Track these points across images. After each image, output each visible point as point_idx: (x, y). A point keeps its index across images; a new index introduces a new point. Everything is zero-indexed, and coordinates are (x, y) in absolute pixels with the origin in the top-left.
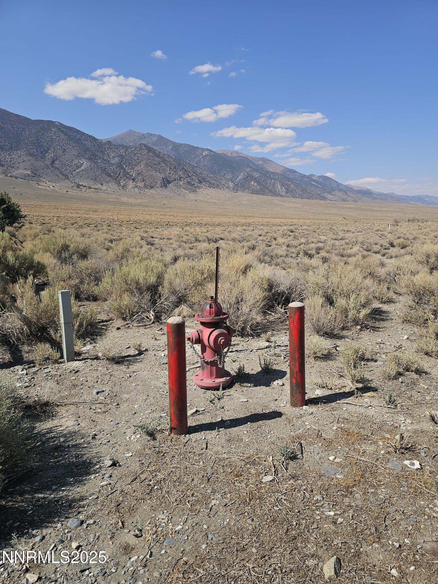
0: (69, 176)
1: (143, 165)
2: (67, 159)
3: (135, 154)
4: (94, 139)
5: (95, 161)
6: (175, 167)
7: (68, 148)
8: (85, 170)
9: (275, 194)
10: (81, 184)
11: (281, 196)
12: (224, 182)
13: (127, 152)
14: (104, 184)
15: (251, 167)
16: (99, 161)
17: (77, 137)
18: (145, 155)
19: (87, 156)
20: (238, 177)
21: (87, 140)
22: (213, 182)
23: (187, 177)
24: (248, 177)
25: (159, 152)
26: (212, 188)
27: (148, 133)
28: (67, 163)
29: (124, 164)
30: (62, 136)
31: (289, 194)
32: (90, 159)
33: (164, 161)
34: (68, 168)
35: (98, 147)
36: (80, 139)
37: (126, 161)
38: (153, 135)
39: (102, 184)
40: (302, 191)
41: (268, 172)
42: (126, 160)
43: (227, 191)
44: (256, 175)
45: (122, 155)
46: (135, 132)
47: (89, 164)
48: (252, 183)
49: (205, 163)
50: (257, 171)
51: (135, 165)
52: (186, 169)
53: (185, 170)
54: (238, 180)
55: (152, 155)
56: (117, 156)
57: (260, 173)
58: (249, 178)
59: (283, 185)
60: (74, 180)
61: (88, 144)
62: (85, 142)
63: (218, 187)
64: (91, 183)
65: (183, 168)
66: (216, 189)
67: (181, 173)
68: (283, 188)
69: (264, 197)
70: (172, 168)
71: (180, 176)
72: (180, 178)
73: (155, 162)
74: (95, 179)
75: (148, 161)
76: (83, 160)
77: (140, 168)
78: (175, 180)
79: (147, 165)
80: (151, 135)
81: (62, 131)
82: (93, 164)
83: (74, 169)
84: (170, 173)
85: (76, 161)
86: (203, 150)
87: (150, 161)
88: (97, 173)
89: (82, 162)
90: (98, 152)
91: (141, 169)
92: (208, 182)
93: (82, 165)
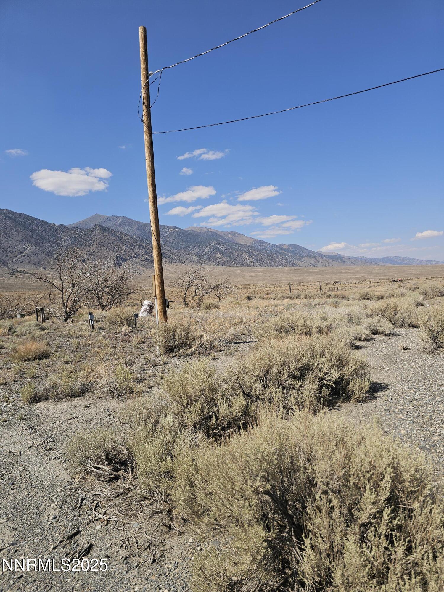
0: (9, 262)
1: (96, 245)
2: (9, 245)
3: (89, 235)
4: (46, 223)
5: (42, 245)
6: (133, 245)
7: (12, 234)
8: (28, 255)
9: (243, 264)
10: (19, 270)
11: (249, 266)
12: (187, 256)
13: (81, 234)
14: (48, 268)
15: (218, 241)
16: (47, 245)
17: (27, 223)
18: (99, 235)
19: (32, 241)
20: (204, 250)
21: (38, 225)
22: (175, 257)
23: (145, 254)
24: (213, 250)
25: (116, 232)
26: (173, 263)
27: (114, 216)
28: (9, 249)
29: (76, 246)
30: (9, 223)
31: (257, 264)
32: (37, 244)
33: (120, 239)
34: (9, 254)
35: (50, 231)
36: (29, 225)
37: (78, 243)
38: (118, 217)
39: (45, 268)
40: (271, 260)
41: (235, 244)
42: (79, 241)
43: (189, 265)
44: (222, 247)
45: (75, 237)
46: (100, 216)
47: (33, 248)
48: (218, 255)
49: (171, 240)
50: (224, 244)
51: (87, 246)
52: (145, 246)
53: (143, 247)
54: (204, 253)
55: (107, 234)
56: (70, 239)
57: (228, 246)
58: (215, 250)
59: (250, 255)
60: (13, 266)
61: (39, 229)
62: (35, 227)
63: (180, 261)
64: (32, 269)
65: (141, 245)
66: (177, 264)
67: (138, 250)
68: (251, 258)
69: (228, 268)
70: (129, 246)
71: (137, 254)
72: (137, 256)
73: (109, 241)
74: (38, 264)
75: (101, 241)
76: (27, 245)
77: (92, 248)
78: (131, 258)
79: (100, 244)
80: (117, 217)
81: (10, 218)
82: (38, 248)
83: (15, 255)
84: (125, 252)
85: (20, 246)
86: (169, 227)
87: (104, 240)
88: (41, 257)
89: (25, 247)
90: (49, 236)
91: (93, 250)
92: (169, 257)
93: (25, 249)
